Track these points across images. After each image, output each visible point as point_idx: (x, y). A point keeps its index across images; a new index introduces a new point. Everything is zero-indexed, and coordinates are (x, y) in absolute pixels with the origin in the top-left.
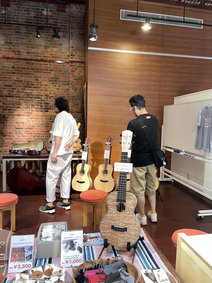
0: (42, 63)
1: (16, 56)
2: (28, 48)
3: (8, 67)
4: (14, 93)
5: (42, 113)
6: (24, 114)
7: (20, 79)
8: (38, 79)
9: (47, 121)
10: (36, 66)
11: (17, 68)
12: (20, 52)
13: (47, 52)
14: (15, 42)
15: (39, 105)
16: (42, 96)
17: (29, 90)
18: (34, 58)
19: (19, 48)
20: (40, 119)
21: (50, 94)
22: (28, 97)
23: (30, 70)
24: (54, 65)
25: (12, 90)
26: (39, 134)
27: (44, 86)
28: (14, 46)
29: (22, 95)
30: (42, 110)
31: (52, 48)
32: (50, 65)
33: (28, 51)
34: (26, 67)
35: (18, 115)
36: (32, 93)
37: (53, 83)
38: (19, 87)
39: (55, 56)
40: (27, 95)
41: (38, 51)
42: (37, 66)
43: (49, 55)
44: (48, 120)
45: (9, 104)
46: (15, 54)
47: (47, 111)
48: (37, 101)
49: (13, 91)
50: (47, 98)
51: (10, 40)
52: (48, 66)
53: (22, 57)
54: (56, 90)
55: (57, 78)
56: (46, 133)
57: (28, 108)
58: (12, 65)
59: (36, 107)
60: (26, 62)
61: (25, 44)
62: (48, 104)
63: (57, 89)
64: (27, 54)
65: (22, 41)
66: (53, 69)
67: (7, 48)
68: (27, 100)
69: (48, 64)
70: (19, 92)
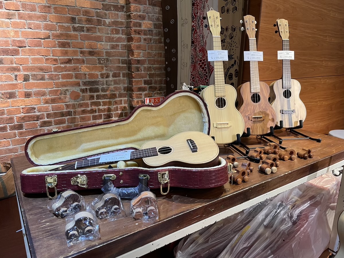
9: (63, 26)
26: (41, 69)
44: (66, 25)
56: (63, 66)
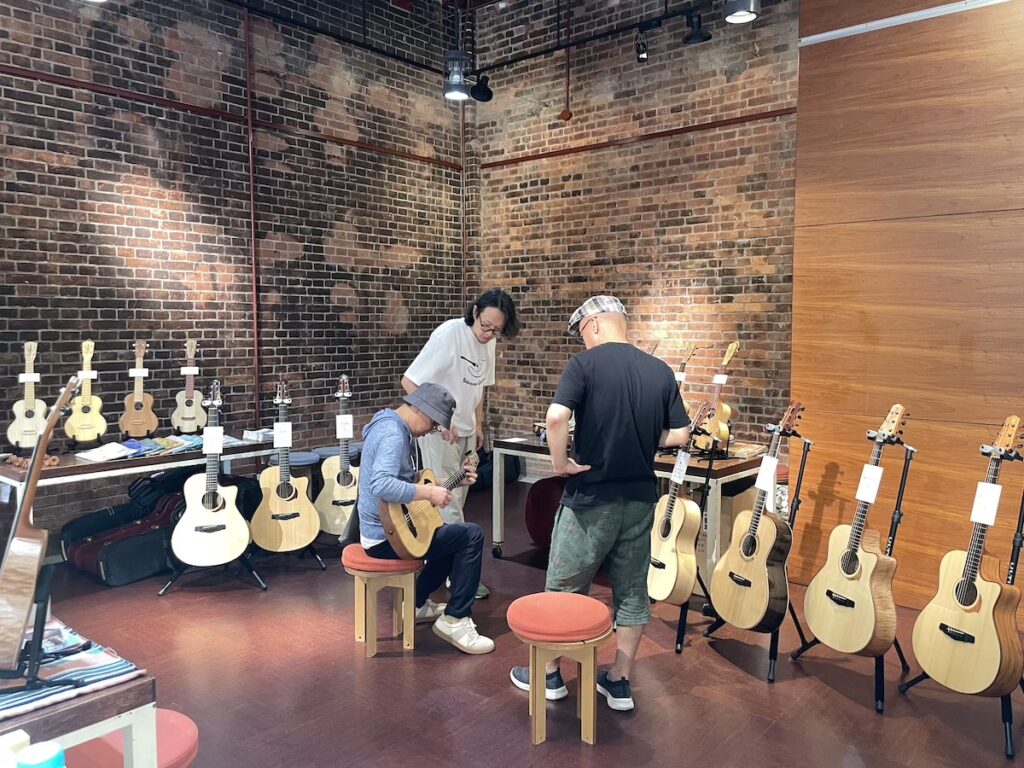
0: (718, 131)
1: (642, 131)
2: (675, 96)
3: (622, 171)
4: (636, 248)
5: (714, 306)
6: (659, 313)
7: (650, 200)
8: (703, 189)
10: (697, 150)
11: (647, 166)
12: (653, 113)
13: (733, 89)
14: (642, 86)
15: (704, 280)
16: (713, 246)
17: (677, 233)
18: (693, 121)
19: (651, 102)
20: (705, 327)
21: (741, 236)
22: (672, 258)
23: (680, 166)
24: (757, 131)
25: (629, 239)
27: (720, 213)
28: (639, 99)
29: (654, 251)
30: (714, 295)
31: (752, 70)
32: (743, 133)
33: (675, 105)
34: (669, 158)
35: (645, 318)
36: (683, 240)
37: (752, 198)
38: (649, 226)
39: (760, 96)
40: (670, 250)
41: (706, 94)
42: (701, 149)
43: (739, 100)
45: (620, 284)
46: (641, 125)
47: (729, 300)
48: (697, 265)
49: (632, 244)
50: (730, 252)
51: (628, 84)
52: (737, 138)
53: (658, 128)
54: (759, 218)
55: (764, 176)
57: (671, 292)
58: (631, 159)
59: (694, 287)
60: (667, 141)
61: (667, 84)
62: (731, 272)
63: (765, 217)
64: (672, 115)
65: (660, 76)
66: (754, 145)
67: (620, 112)
68: (670, 266)
69: (737, 130)
70: (649, 243)
